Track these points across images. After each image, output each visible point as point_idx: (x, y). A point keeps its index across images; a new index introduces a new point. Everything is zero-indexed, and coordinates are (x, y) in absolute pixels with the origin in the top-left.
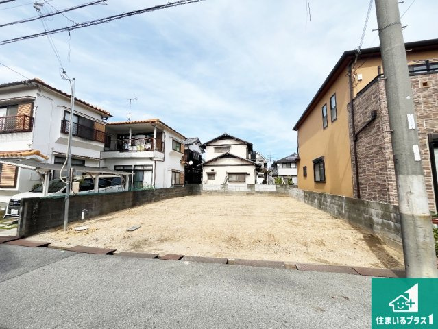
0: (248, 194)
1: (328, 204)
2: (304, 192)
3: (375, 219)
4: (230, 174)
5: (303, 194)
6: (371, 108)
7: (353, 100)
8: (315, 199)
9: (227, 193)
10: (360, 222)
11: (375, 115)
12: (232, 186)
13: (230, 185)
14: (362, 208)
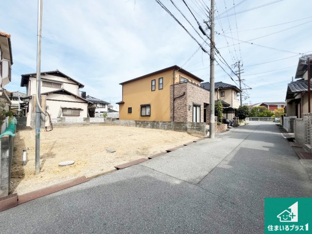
0: (84, 125)
1: (160, 125)
2: (136, 121)
3: (188, 127)
4: (64, 109)
5: (134, 122)
6: (183, 91)
7: (174, 85)
8: (148, 124)
9: (64, 125)
10: (181, 129)
11: (184, 94)
12: (68, 119)
13: (67, 118)
14: (182, 124)
